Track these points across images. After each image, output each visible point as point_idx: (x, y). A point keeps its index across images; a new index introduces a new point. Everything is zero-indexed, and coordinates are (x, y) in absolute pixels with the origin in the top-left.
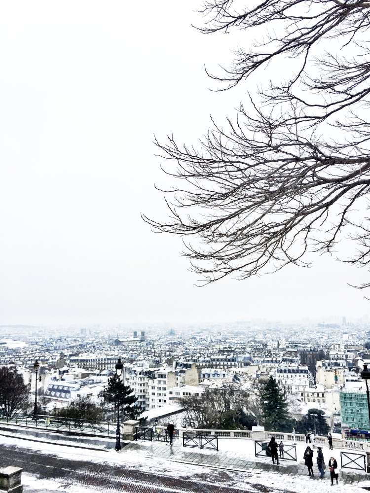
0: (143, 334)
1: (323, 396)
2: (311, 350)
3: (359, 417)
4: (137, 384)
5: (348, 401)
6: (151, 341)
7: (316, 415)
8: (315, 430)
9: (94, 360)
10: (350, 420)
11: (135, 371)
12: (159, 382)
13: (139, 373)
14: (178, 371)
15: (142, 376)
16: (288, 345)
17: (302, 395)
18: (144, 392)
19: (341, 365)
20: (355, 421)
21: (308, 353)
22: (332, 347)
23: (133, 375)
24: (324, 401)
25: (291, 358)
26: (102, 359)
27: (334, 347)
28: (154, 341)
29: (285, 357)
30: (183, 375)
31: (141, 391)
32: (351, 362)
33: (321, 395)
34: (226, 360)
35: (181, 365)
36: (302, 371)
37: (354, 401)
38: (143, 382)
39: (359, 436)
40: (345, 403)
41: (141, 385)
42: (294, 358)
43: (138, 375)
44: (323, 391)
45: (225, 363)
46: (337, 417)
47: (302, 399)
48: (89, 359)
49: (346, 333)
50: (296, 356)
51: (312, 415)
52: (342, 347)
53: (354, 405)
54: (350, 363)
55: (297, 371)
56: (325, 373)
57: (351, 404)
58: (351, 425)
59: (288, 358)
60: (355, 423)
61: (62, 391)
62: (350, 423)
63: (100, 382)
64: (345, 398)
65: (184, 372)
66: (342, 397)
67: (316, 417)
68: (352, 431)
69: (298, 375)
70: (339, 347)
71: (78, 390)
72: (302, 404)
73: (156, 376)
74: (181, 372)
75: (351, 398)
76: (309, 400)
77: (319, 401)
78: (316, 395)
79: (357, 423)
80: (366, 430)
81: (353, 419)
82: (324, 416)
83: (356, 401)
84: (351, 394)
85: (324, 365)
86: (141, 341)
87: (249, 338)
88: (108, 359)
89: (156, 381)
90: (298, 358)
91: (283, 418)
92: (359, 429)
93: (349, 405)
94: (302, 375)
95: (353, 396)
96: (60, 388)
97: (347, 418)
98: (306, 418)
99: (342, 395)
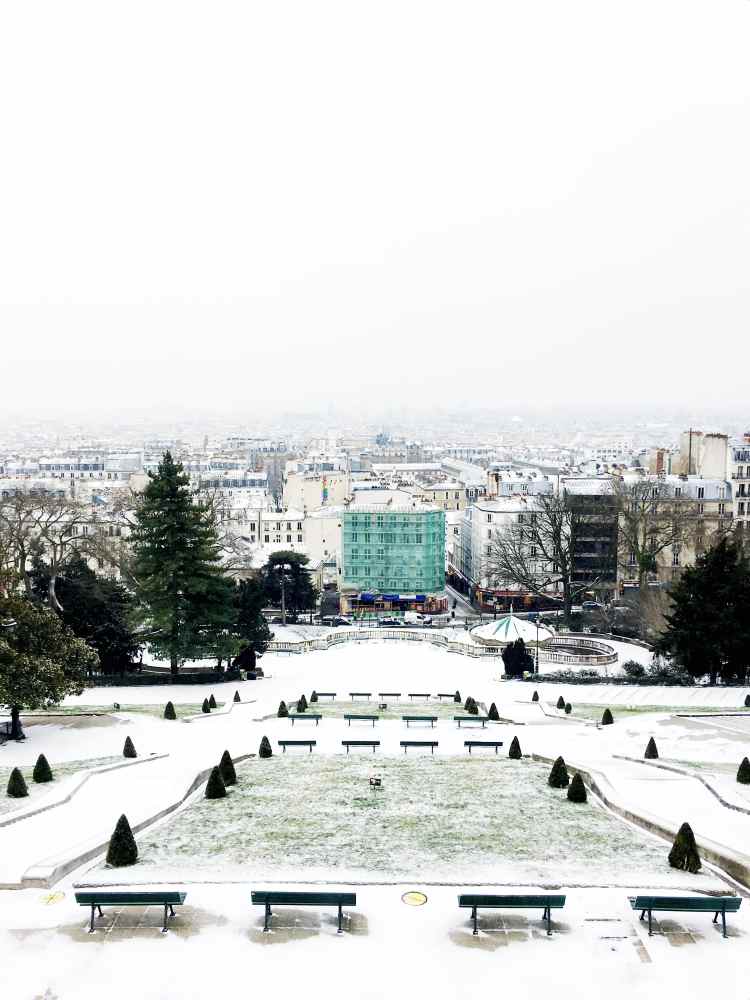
1: (299, 527)
2: (272, 450)
3: (381, 565)
5: (360, 530)
7: (287, 566)
8: (282, 602)
10: (362, 573)
16: (225, 442)
17: (253, 527)
19: (336, 467)
20: (373, 574)
21: (266, 455)
22: (314, 443)
24: (300, 539)
25: (230, 461)
27: (317, 443)
29: (216, 460)
32: (358, 460)
33: (294, 526)
34: (77, 467)
36: (253, 483)
37: (374, 530)
39: (378, 605)
40: (355, 536)
42: (239, 461)
44: (301, 516)
45: (77, 474)
46: (329, 570)
47: (253, 537)
49: (334, 428)
50: (243, 458)
51: (278, 566)
52: (333, 443)
53: (374, 540)
54: (355, 462)
55: (244, 483)
56: (302, 485)
57: (368, 536)
58: (362, 584)
59: (225, 461)
60: (373, 579)
62: (362, 579)
64: (355, 524)
66: (349, 523)
67: (287, 572)
68: (363, 597)
69: (244, 490)
70: (327, 444)
72: (253, 546)
75: (367, 524)
76: (267, 539)
77: (289, 538)
78: (284, 527)
79: (377, 579)
80: (394, 593)
81: (368, 571)
82: (306, 567)
83: (379, 530)
84: (368, 515)
85: (300, 468)
87: (145, 436)
90: (245, 461)
91: (201, 575)
92: (380, 590)
93: (361, 540)
94: (253, 490)
95: (374, 519)
97: (355, 570)
98: (263, 576)
99: (350, 518)
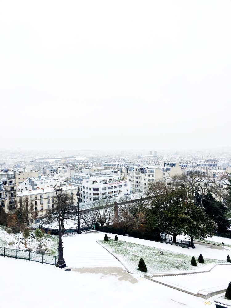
0: (156, 152)
4: (134, 177)
6: (161, 157)
9: (117, 165)
11: (134, 168)
12: (149, 176)
13: (136, 169)
14: (165, 168)
15: (138, 171)
18: (139, 183)
23: (132, 171)
26: (122, 164)
28: (162, 157)
30: (168, 171)
31: (137, 182)
34: (209, 165)
35: (168, 165)
38: (138, 176)
41: (137, 178)
43: (135, 171)
45: (208, 167)
48: (114, 164)
61: (78, 179)
63: (105, 174)
65: (169, 169)
71: (88, 178)
73: (147, 171)
74: (167, 169)
86: (155, 157)
88: (126, 164)
89: (147, 175)
96: (78, 177)
